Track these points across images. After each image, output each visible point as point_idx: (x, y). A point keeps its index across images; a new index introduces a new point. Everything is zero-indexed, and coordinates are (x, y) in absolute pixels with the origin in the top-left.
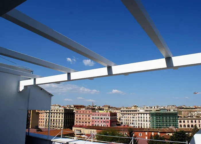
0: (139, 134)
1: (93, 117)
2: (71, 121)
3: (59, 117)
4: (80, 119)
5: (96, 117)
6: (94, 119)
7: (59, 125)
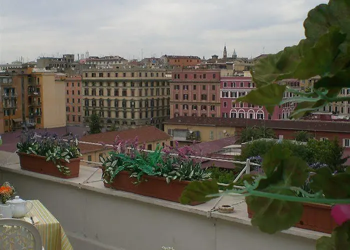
0: (344, 140)
1: (225, 90)
2: (160, 104)
3: (125, 93)
4: (186, 97)
5: (234, 90)
6: (229, 97)
7: (125, 116)
